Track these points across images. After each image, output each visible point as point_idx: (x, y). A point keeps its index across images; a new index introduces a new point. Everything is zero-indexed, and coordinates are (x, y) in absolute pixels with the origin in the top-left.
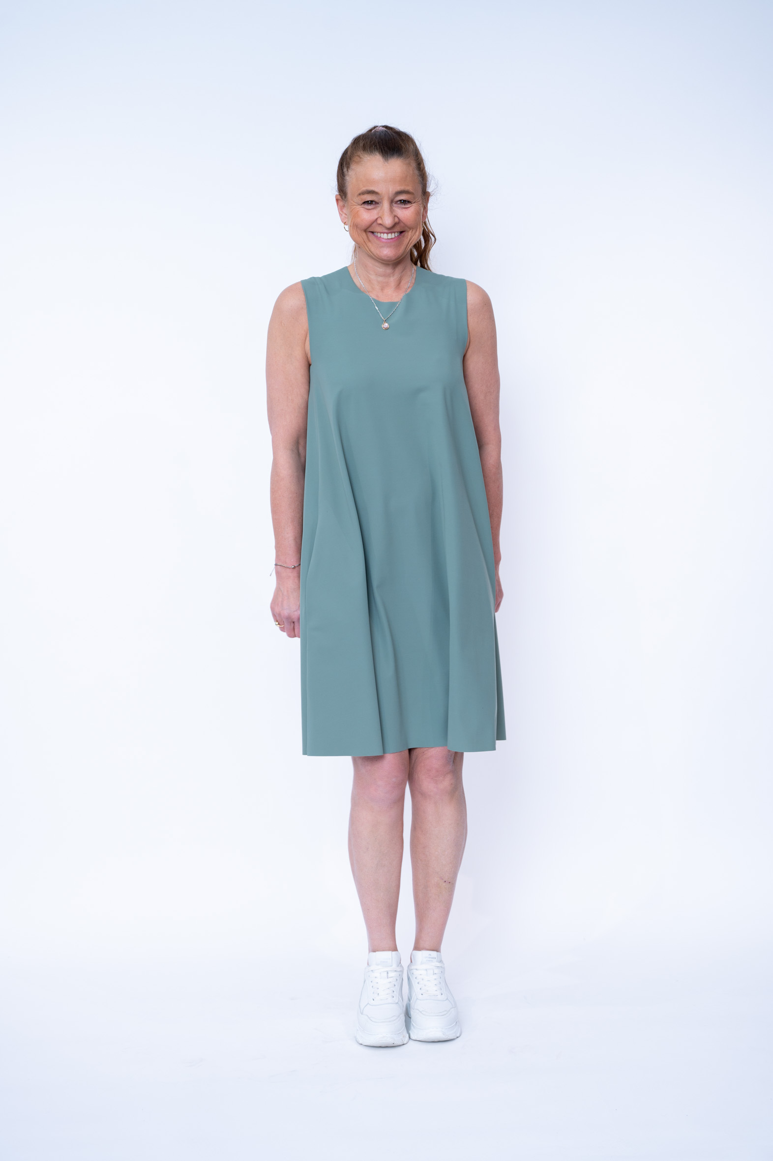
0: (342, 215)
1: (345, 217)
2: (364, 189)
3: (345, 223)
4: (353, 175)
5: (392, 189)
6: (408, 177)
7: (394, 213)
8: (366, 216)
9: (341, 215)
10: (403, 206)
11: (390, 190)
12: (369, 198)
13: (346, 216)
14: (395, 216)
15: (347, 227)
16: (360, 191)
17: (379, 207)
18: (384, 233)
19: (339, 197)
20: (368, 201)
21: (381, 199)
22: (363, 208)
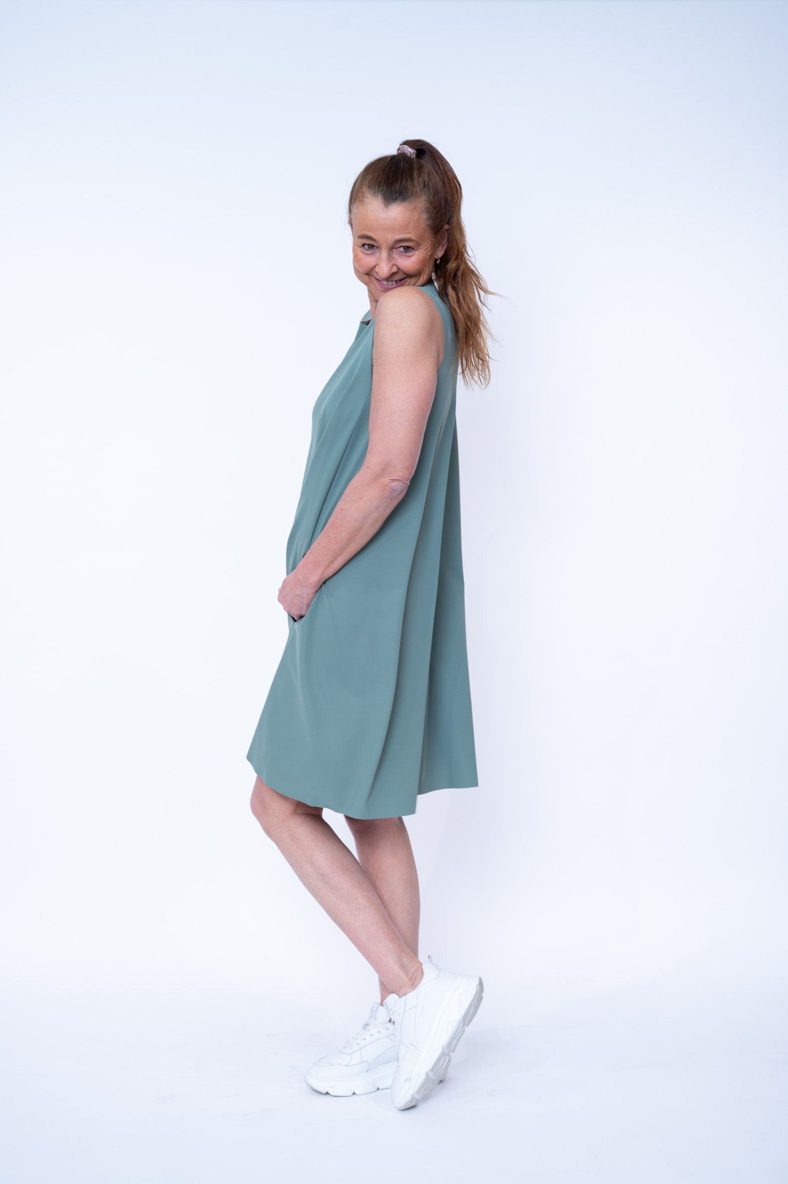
5: (393, 237)
8: (367, 260)
12: (368, 242)
17: (377, 252)
22: (362, 252)
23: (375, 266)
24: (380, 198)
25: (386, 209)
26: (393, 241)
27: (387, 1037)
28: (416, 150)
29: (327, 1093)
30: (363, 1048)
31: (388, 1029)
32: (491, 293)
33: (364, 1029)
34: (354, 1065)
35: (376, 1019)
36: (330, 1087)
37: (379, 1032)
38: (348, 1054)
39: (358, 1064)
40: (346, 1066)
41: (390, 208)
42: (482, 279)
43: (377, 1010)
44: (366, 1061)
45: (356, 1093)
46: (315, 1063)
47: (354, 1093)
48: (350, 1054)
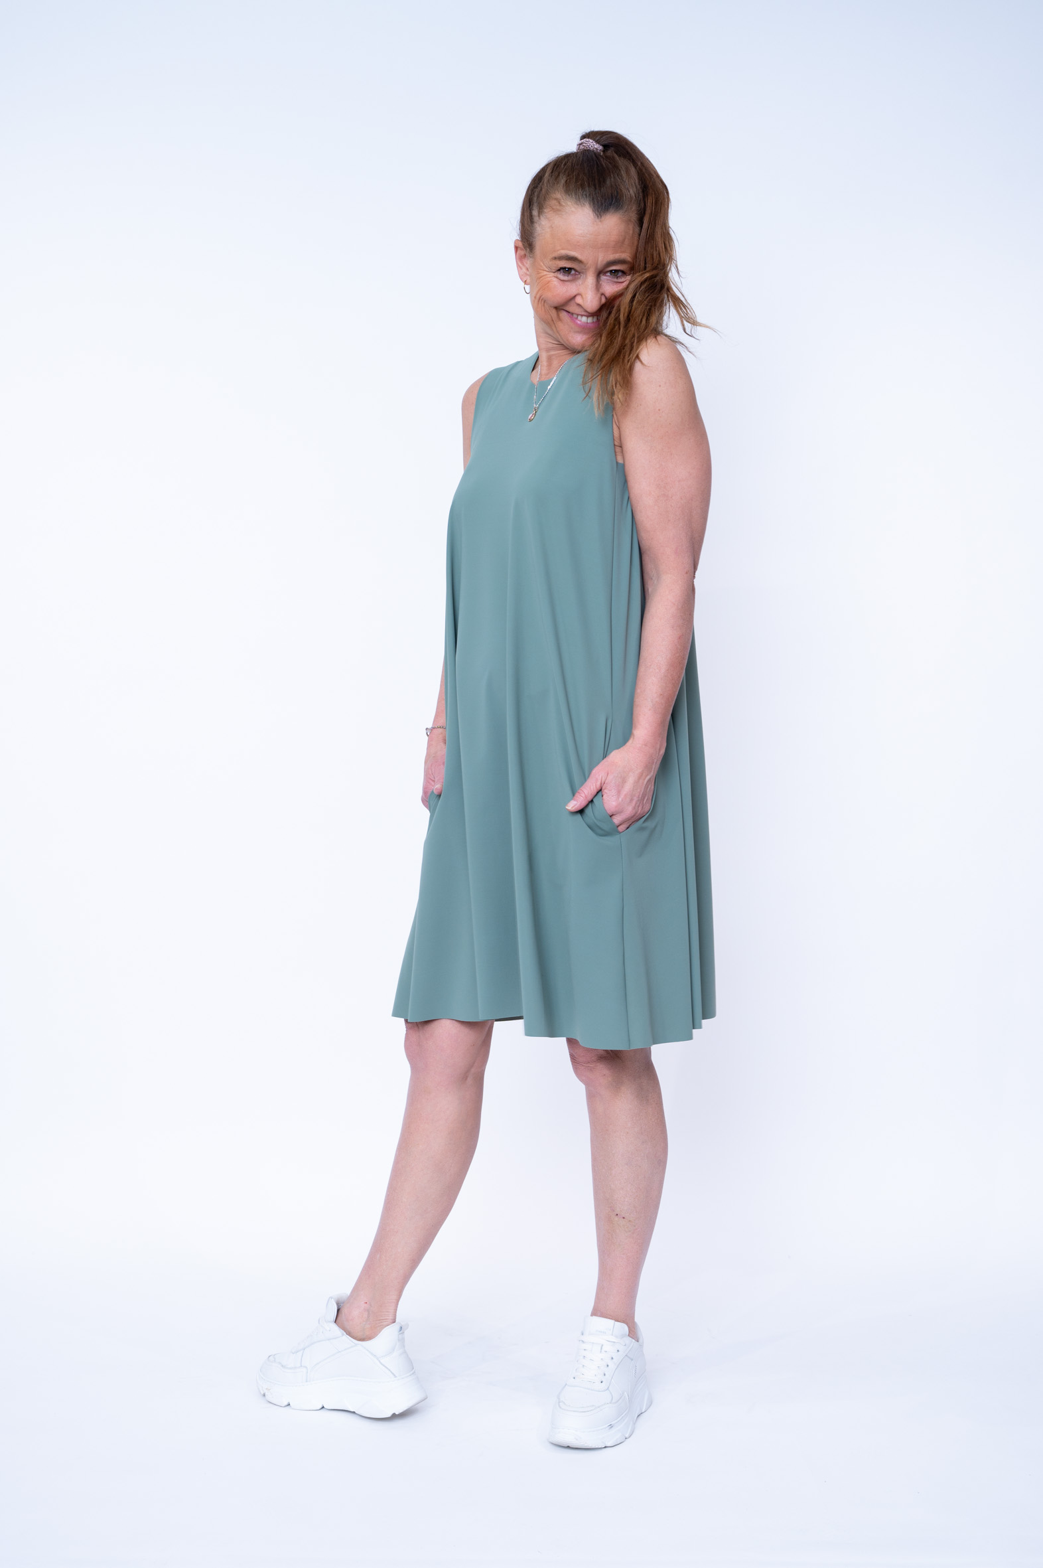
0: (521, 269)
1: (526, 274)
2: (563, 252)
3: (525, 282)
4: (545, 226)
5: (603, 258)
6: (626, 240)
7: (600, 290)
8: (560, 289)
9: (519, 267)
10: (616, 280)
11: (600, 259)
12: (567, 264)
13: (528, 273)
14: (602, 294)
15: (528, 288)
16: (556, 254)
17: (580, 278)
18: (582, 316)
19: (520, 244)
20: (565, 268)
21: (585, 269)
22: (557, 277)
23: (575, 296)
24: (587, 205)
25: (597, 220)
26: (605, 262)
28: (603, 146)
32: (700, 325)
41: (603, 218)
42: (689, 307)
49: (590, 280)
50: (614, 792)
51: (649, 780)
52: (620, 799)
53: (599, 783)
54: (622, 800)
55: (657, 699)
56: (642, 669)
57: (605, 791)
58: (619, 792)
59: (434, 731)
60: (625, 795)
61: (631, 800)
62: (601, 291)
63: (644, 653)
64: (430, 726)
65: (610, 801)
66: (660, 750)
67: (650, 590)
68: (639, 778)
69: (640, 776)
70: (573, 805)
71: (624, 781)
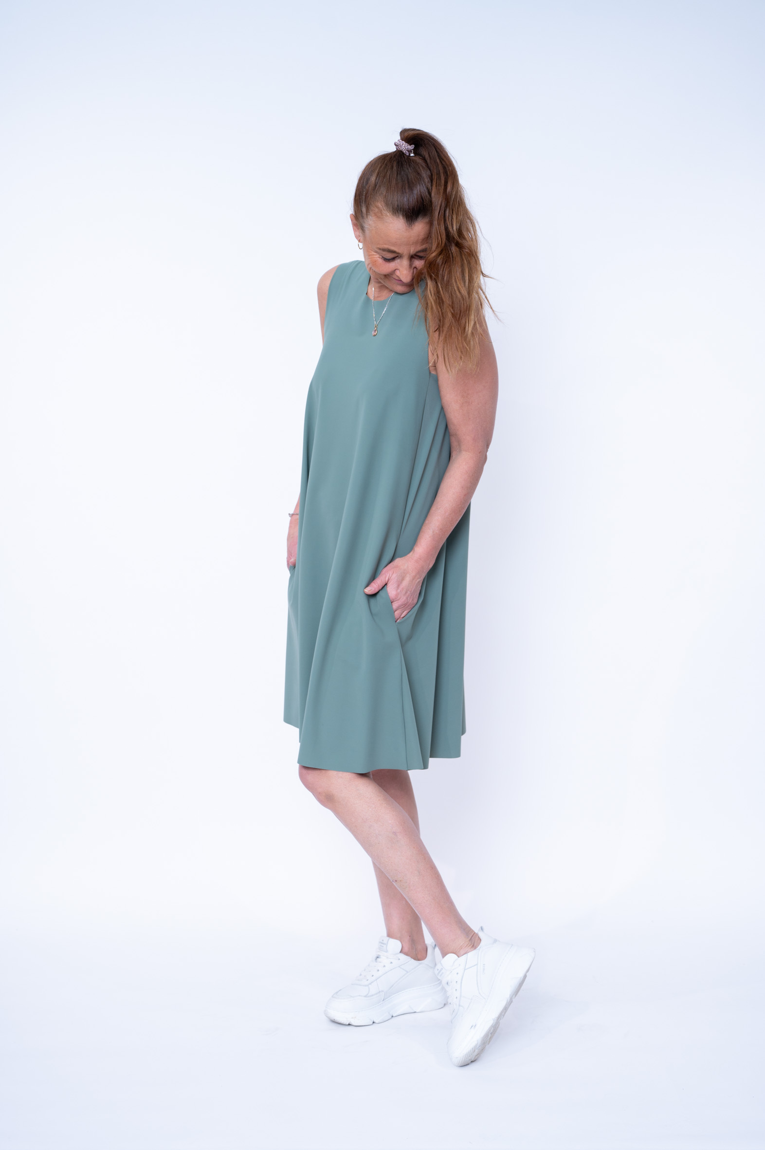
0: (356, 233)
1: (359, 237)
2: (385, 247)
4: (371, 224)
16: (380, 246)
24: (401, 217)
25: (409, 228)
27: (399, 967)
29: (349, 1025)
30: (378, 978)
31: (399, 959)
33: (376, 962)
34: (372, 995)
35: (387, 951)
36: (352, 1018)
37: (391, 963)
38: (366, 986)
39: (376, 994)
40: (366, 996)
41: (411, 226)
43: (387, 943)
44: (383, 991)
45: (375, 1021)
46: (333, 997)
47: (373, 1022)
48: (368, 985)
49: (405, 262)
50: (395, 585)
51: (419, 582)
52: (399, 591)
53: (387, 579)
54: (400, 591)
55: (437, 532)
56: (434, 508)
57: (389, 585)
58: (398, 586)
59: (294, 516)
60: (403, 589)
61: (406, 593)
62: (414, 266)
63: (438, 498)
64: (292, 512)
65: (391, 591)
66: (429, 564)
67: (454, 457)
68: (413, 579)
69: (414, 578)
70: (369, 590)
71: (403, 579)
